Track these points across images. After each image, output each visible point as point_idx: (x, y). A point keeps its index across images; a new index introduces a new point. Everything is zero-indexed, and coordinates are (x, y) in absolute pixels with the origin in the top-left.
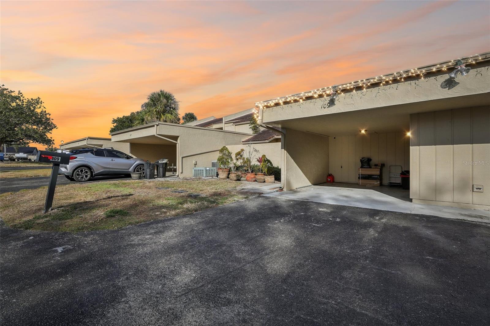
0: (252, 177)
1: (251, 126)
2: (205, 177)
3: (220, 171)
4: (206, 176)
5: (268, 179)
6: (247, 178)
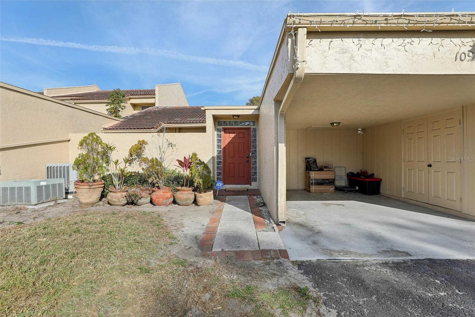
0: (167, 196)
1: (108, 107)
2: (35, 205)
3: (83, 187)
4: (38, 201)
5: (206, 198)
6: (157, 198)
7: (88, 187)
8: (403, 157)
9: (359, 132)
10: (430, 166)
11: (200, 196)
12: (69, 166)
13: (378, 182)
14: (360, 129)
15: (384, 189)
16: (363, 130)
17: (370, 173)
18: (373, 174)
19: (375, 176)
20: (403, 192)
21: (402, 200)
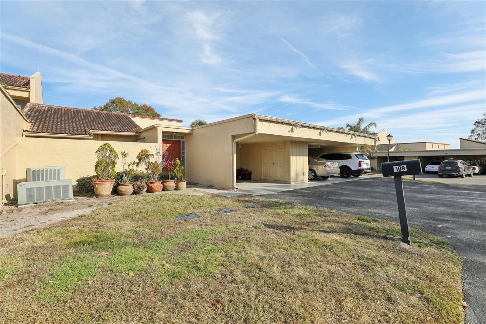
0: (162, 186)
5: (184, 185)
6: (156, 187)
7: (110, 183)
8: (262, 160)
9: (240, 146)
10: (274, 164)
11: (182, 184)
12: (60, 169)
13: (250, 173)
14: (240, 145)
15: (253, 176)
16: (241, 145)
17: (245, 169)
18: (247, 169)
19: (248, 170)
20: (263, 177)
21: (263, 180)
